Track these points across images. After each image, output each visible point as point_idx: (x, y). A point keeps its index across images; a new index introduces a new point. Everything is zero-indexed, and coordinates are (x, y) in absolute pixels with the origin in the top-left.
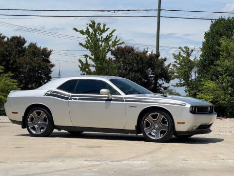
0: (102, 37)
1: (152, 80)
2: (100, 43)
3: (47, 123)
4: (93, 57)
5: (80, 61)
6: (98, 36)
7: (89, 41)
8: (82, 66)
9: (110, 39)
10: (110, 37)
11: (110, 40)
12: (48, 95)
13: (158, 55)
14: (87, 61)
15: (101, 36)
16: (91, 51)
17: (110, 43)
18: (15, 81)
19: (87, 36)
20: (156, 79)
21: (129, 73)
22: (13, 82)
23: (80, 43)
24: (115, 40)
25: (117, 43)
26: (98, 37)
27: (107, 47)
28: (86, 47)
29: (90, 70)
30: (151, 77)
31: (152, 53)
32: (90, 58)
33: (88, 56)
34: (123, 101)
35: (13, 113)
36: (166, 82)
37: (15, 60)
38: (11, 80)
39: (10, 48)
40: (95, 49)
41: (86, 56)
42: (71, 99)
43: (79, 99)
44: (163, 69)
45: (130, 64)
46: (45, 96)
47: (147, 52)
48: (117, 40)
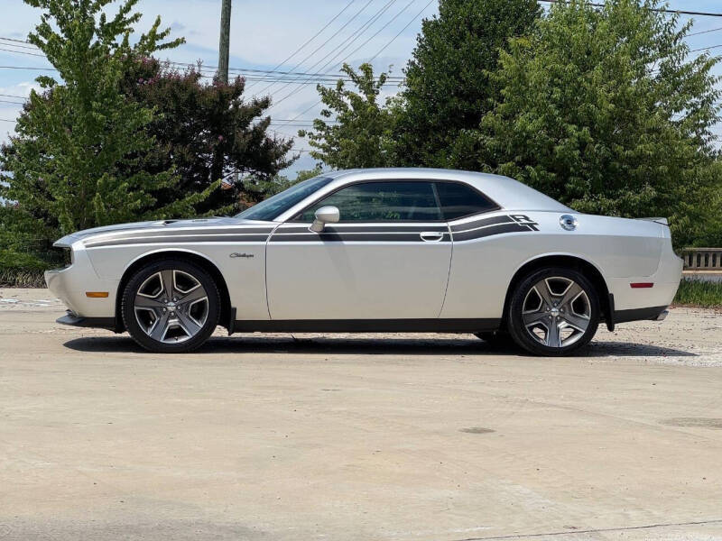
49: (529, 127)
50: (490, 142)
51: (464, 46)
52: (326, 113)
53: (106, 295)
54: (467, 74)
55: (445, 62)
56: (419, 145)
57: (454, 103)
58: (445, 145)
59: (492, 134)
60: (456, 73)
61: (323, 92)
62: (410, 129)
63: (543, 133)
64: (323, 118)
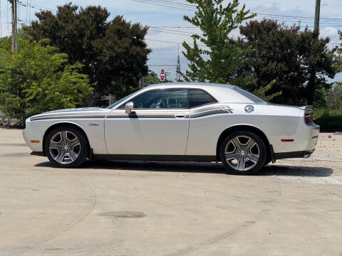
0: (221, 7)
1: (306, 74)
2: (219, 16)
4: (206, 38)
5: (185, 45)
6: (216, 5)
7: (200, 13)
8: (188, 52)
9: (235, 9)
10: (234, 6)
11: (234, 12)
13: (316, 34)
14: (196, 45)
15: (219, 5)
16: (203, 29)
17: (234, 15)
18: (85, 76)
19: (197, 5)
20: (313, 72)
21: (268, 63)
22: (82, 78)
23: (185, 17)
24: (242, 12)
25: (246, 16)
26: (215, 7)
27: (229, 22)
28: (194, 22)
29: (201, 59)
30: (305, 68)
31: (306, 30)
32: (202, 40)
33: (198, 37)
36: (330, 76)
37: (90, 44)
38: (79, 75)
39: (82, 26)
40: (210, 26)
41: (196, 37)
44: (323, 56)
45: (270, 48)
47: (299, 28)
48: (244, 11)
53: (38, 142)
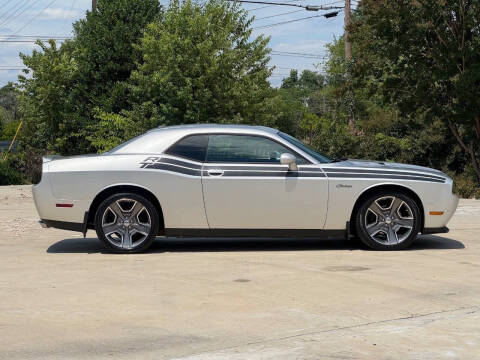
3: (148, 225)
12: (149, 167)
34: (323, 175)
35: (58, 205)
42: (206, 174)
43: (226, 174)
46: (144, 169)
49: (162, 80)
50: (135, 89)
51: (116, 29)
52: (26, 71)
54: (118, 46)
55: (104, 38)
56: (88, 91)
57: (111, 65)
58: (105, 91)
59: (137, 85)
60: (112, 46)
61: (24, 57)
62: (81, 81)
63: (171, 84)
64: (24, 74)
